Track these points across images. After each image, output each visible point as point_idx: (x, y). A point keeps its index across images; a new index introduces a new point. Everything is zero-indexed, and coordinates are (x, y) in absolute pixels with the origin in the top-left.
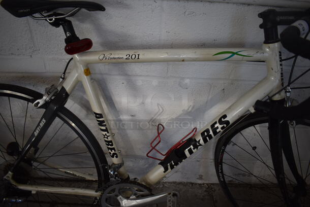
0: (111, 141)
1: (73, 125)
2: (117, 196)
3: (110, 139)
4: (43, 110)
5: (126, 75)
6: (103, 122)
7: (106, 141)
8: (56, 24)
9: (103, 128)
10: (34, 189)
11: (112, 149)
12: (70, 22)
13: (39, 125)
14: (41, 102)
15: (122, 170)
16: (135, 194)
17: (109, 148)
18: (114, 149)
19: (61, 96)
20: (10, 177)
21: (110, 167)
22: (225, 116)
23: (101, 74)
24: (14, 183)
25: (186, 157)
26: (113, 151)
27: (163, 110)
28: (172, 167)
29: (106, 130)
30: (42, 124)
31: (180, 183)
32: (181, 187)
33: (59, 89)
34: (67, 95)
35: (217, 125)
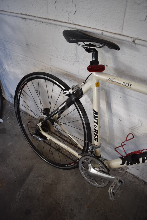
0: (97, 131)
1: (81, 113)
2: (89, 163)
3: (97, 129)
4: (67, 97)
5: (124, 93)
6: (97, 117)
7: (94, 129)
8: (88, 51)
9: (96, 121)
10: (49, 137)
11: (96, 135)
13: (62, 105)
14: (68, 92)
15: (98, 150)
16: (99, 168)
17: (95, 134)
18: (97, 136)
20: (40, 125)
23: (109, 87)
24: (41, 129)
25: (139, 162)
26: (96, 137)
27: (141, 125)
28: (128, 164)
29: (97, 123)
30: (64, 105)
32: (137, 180)
33: (80, 88)
34: (82, 94)
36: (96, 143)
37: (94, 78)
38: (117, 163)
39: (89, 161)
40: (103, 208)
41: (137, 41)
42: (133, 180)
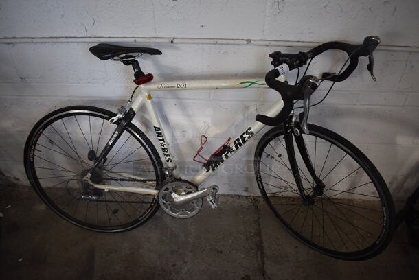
0: (166, 149)
1: (138, 136)
2: (171, 193)
3: (165, 147)
4: (116, 126)
5: (178, 98)
6: (161, 133)
7: (163, 149)
8: (126, 63)
9: (161, 138)
10: (106, 188)
11: (167, 155)
12: (137, 62)
13: (113, 136)
14: (115, 119)
16: (185, 191)
17: (165, 154)
18: (168, 155)
19: (130, 115)
20: (89, 177)
21: (166, 169)
22: (250, 129)
23: (158, 98)
24: (91, 183)
25: (223, 161)
26: (168, 157)
27: (208, 127)
28: (213, 169)
29: (163, 140)
30: (115, 136)
31: (228, 195)
32: (229, 198)
33: (128, 110)
34: (134, 114)
35: (245, 135)
36: (170, 165)
37: (143, 91)
38: (201, 176)
39: (171, 190)
40: (208, 244)
41: (175, 41)
42: (225, 200)
